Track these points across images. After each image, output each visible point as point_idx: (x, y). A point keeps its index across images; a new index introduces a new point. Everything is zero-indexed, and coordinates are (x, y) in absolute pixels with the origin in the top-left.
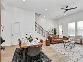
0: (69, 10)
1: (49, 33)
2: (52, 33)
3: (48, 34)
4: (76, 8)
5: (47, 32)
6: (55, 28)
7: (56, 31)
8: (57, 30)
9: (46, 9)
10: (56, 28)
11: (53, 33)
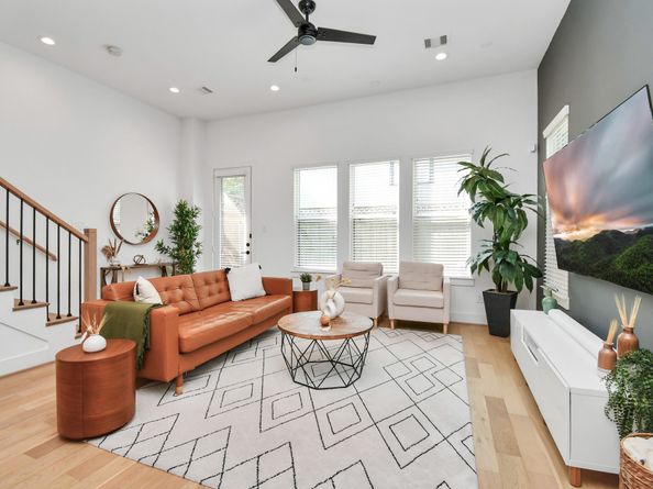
1: (110, 252)
2: (151, 255)
3: (102, 261)
5: (87, 237)
6: (181, 207)
7: (193, 232)
8: (198, 221)
10: (194, 202)
11: (161, 247)
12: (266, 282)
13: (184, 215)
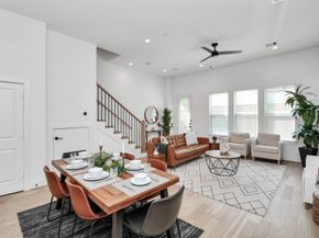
0: (219, 56)
2: (157, 128)
4: (240, 52)
5: (143, 123)
6: (166, 110)
9: (148, 41)
10: (170, 108)
11: (159, 125)
12: (198, 139)
13: (167, 113)
